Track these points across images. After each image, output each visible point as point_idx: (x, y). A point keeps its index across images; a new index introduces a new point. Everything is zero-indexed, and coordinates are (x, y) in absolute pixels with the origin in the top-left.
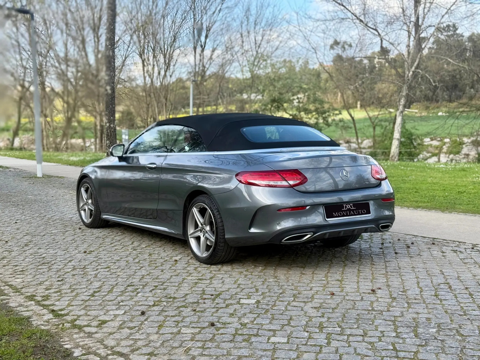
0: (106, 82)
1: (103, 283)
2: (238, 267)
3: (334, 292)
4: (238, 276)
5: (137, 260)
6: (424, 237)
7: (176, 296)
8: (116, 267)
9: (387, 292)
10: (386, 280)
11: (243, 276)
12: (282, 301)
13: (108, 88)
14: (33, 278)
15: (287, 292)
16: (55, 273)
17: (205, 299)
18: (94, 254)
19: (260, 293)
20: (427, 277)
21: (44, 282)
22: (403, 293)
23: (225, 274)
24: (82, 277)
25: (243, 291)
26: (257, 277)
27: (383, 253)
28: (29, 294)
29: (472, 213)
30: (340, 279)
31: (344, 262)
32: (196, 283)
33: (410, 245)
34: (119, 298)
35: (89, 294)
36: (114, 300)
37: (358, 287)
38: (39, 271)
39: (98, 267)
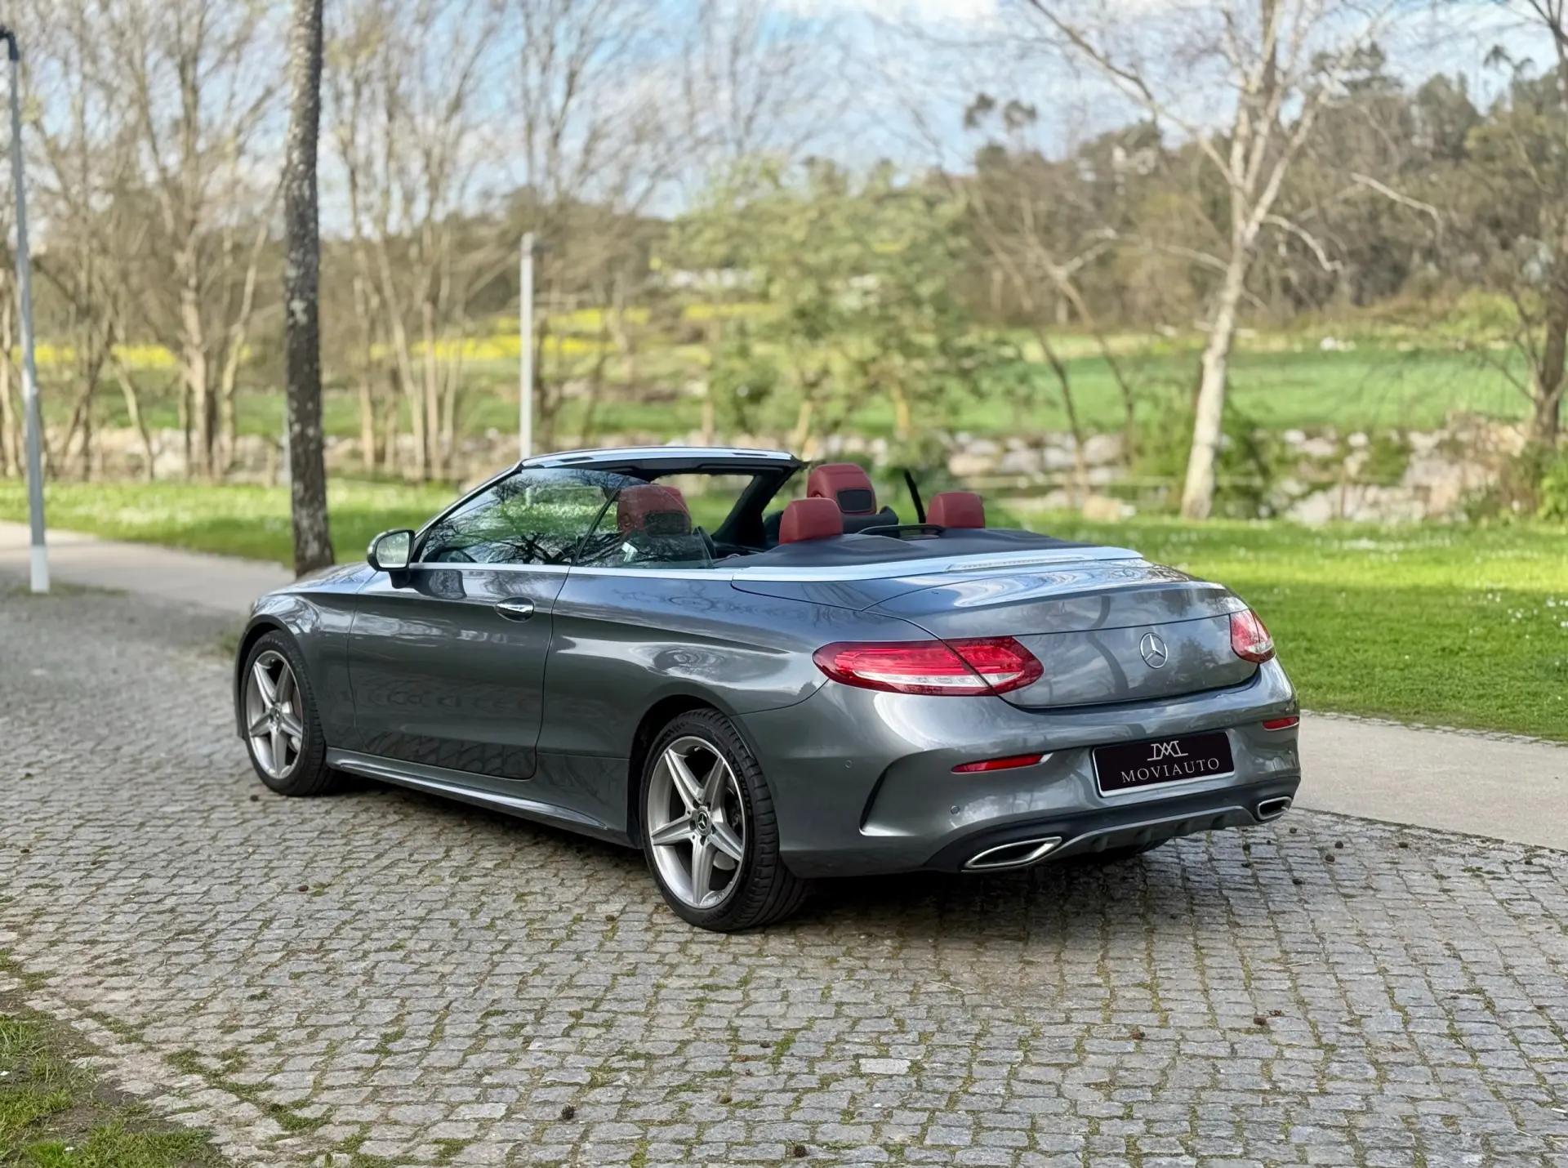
0: (291, 284)
1: (402, 1005)
2: (817, 941)
3: (1143, 1030)
4: (826, 974)
5: (484, 919)
6: (1371, 822)
7: (652, 1051)
8: (426, 945)
9: (1304, 1027)
10: (1289, 984)
11: (843, 975)
12: (987, 1063)
13: (298, 305)
14: (164, 987)
15: (994, 1030)
16: (230, 968)
17: (747, 1059)
18: (335, 893)
19: (912, 1036)
20: (1411, 971)
21: (206, 1000)
22: (1354, 1030)
23: (783, 965)
24: (327, 984)
25: (858, 1028)
26: (888, 976)
27: (1257, 883)
28: (174, 1048)
29: (1499, 730)
30: (1148, 979)
31: (1142, 916)
32: (701, 1002)
33: (1334, 851)
34: (474, 1060)
35: (373, 1046)
36: (459, 1067)
37: (1210, 1008)
38: (174, 960)
39: (366, 946)
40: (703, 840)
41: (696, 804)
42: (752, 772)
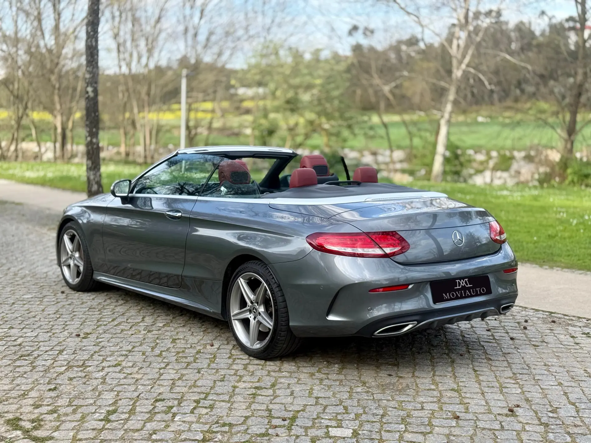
0: (87, 81)
1: (118, 395)
2: (305, 365)
3: (458, 414)
4: (309, 381)
5: (157, 352)
6: (537, 310)
7: (233, 422)
8: (131, 364)
9: (532, 413)
10: (519, 391)
11: (318, 382)
12: (389, 431)
13: (90, 89)
14: (11, 383)
15: (389, 413)
16: (42, 374)
17: (276, 427)
18: (92, 337)
19: (352, 416)
20: (573, 384)
21: (29, 391)
22: (555, 415)
23: (290, 377)
24: (85, 383)
25: (327, 411)
26: (338, 383)
27: (494, 339)
28: (10, 416)
30: (455, 387)
31: (448, 355)
32: (254, 395)
33: (525, 324)
34: (149, 426)
35: (102, 417)
36: (141, 429)
37: (487, 403)
38: (17, 370)
39: (103, 364)
40: (255, 318)
41: (252, 302)
42: (277, 289)
